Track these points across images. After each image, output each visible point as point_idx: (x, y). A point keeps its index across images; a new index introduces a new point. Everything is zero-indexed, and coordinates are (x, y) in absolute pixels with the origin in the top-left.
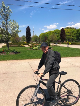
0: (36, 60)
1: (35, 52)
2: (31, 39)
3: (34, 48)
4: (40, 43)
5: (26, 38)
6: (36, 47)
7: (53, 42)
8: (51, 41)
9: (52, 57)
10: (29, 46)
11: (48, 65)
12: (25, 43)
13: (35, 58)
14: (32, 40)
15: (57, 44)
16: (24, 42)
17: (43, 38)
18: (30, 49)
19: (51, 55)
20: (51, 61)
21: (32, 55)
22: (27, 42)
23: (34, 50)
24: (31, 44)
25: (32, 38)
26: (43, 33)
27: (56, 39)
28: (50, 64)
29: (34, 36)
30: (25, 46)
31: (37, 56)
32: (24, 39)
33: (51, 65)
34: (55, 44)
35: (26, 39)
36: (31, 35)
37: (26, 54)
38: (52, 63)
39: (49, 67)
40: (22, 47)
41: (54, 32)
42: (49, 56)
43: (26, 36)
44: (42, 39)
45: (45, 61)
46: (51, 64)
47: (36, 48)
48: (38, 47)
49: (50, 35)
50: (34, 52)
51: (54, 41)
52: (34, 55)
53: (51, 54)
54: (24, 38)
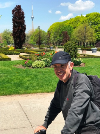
0: (39, 95)
1: (38, 74)
2: (26, 38)
3: (33, 65)
4: (50, 51)
5: (14, 37)
6: (38, 60)
7: (84, 45)
8: (78, 45)
9: (82, 92)
10: (21, 57)
11: (73, 114)
12: (10, 49)
13: (38, 93)
14: (30, 41)
15: (96, 52)
16: (8, 48)
17: (58, 37)
18: (23, 66)
19: (80, 87)
20: (81, 104)
21: (28, 82)
22: (16, 48)
23: (34, 68)
24: (26, 53)
25: (28, 37)
26: (58, 23)
27: (93, 38)
28: (76, 113)
29: (33, 30)
30: (10, 59)
31: (42, 86)
32: (7, 40)
33: (79, 114)
34: (89, 53)
35: (12, 40)
36: (26, 27)
37: (12, 80)
38: (82, 110)
39: (76, 120)
40: (3, 62)
41: (86, 19)
42: (74, 88)
43: (14, 32)
44: (55, 37)
45: (65, 103)
46: (79, 112)
47: (39, 62)
48: (46, 60)
49: (75, 27)
50: (36, 76)
51: (87, 45)
52: (34, 84)
53: (80, 84)
54: (9, 36)
